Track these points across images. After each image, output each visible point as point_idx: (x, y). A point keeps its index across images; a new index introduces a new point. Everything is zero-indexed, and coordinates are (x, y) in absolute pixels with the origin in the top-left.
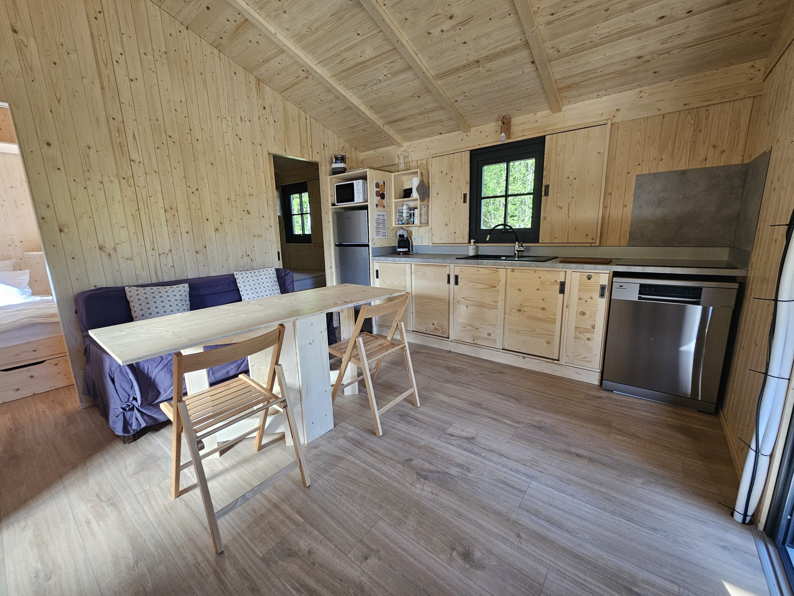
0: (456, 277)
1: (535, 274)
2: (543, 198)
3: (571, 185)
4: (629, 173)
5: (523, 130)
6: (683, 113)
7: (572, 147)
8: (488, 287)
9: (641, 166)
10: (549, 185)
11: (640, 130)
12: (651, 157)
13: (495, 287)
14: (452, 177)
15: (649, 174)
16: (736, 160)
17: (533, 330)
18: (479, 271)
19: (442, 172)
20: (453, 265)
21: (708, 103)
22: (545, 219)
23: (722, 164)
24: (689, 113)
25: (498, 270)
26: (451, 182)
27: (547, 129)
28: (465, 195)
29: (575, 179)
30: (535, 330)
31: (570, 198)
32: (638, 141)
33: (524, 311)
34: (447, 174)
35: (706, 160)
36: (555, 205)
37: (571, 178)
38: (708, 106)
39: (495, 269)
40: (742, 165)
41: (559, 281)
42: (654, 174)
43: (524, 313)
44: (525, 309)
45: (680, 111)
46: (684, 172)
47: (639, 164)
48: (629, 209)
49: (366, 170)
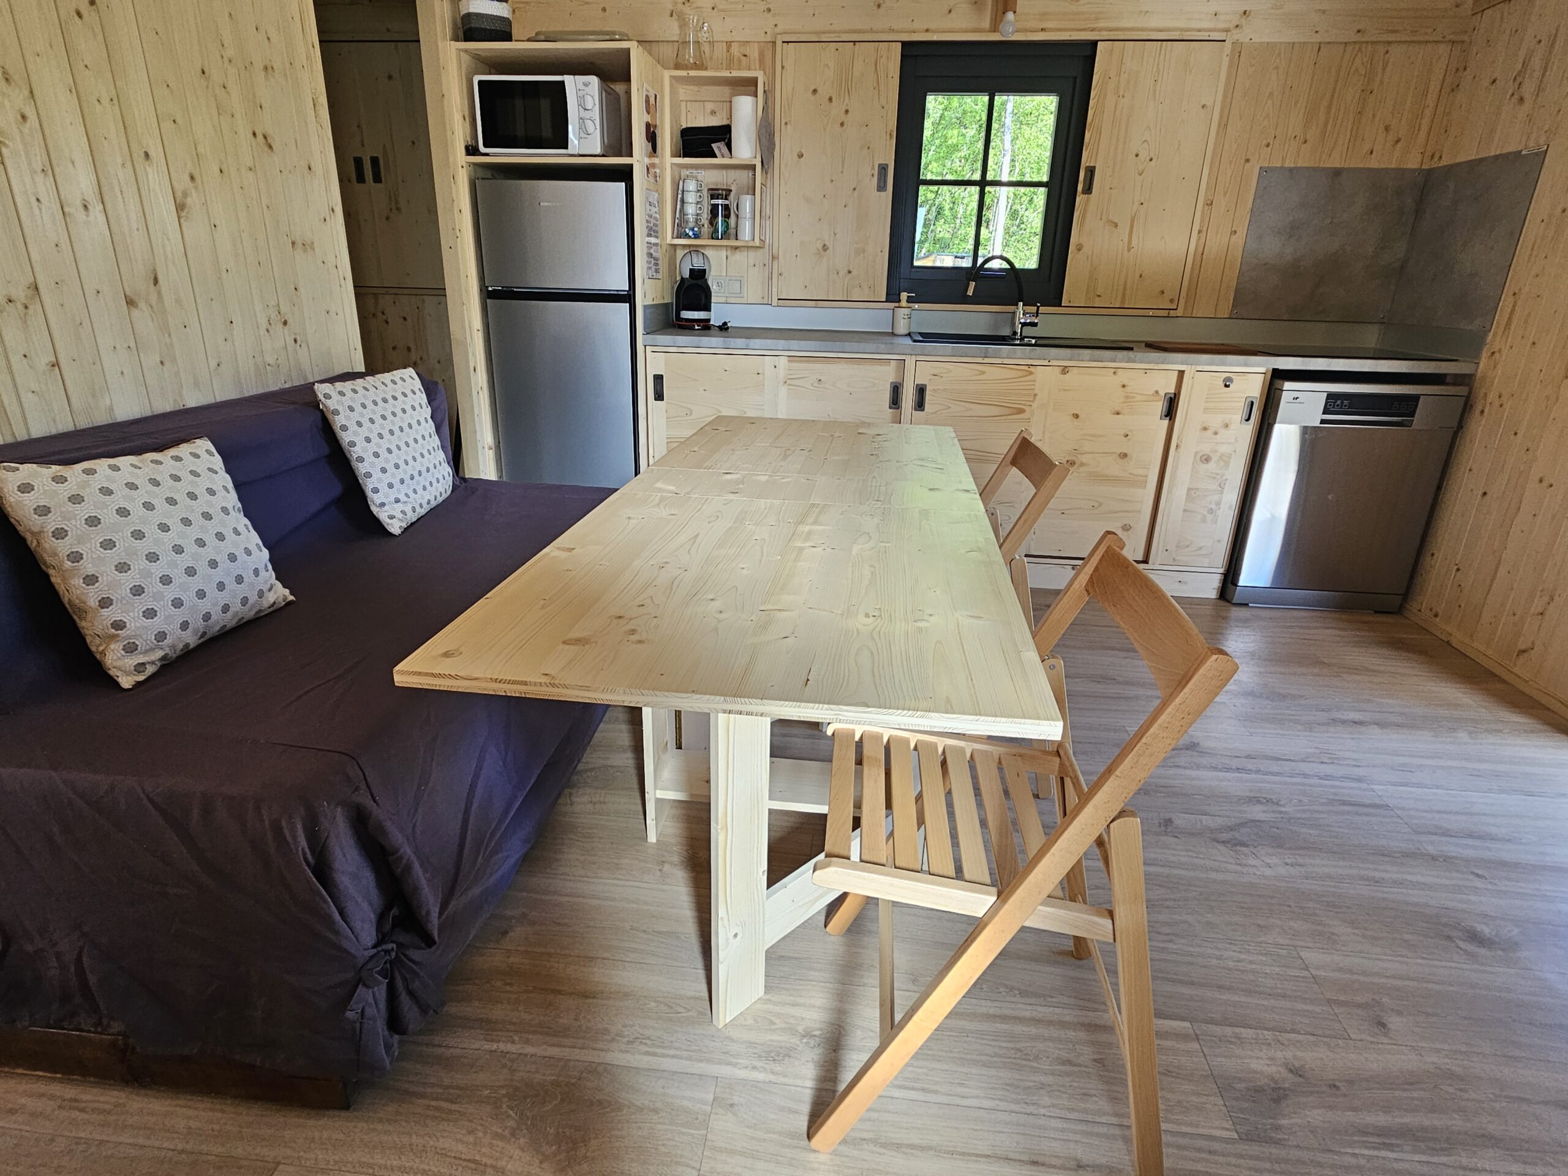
0: (921, 391)
1: (1115, 377)
2: (1080, 199)
3: (1140, 174)
4: (1247, 160)
5: (1045, 14)
6: (1350, 48)
7: (1153, 82)
8: (1006, 411)
9: (1269, 148)
10: (1094, 167)
11: (1277, 68)
12: (1289, 135)
13: (1021, 411)
14: (847, 112)
15: (1282, 168)
16: (1413, 162)
17: (1096, 505)
18: (983, 373)
19: (815, 91)
20: (914, 358)
21: (1392, 37)
22: (1079, 250)
23: (1393, 166)
24: (1360, 50)
25: (1032, 369)
26: (842, 124)
27: (1102, 24)
28: (883, 169)
29: (1151, 160)
30: (1100, 504)
31: (1137, 204)
32: (1271, 94)
33: (1082, 464)
34: (830, 99)
35: (1371, 153)
36: (1104, 217)
37: (1143, 155)
38: (1389, 43)
39: (1026, 368)
40: (1420, 171)
41: (1162, 393)
42: (1291, 170)
43: (1082, 469)
44: (1084, 459)
45: (1346, 43)
46: (1337, 172)
47: (1268, 145)
48: (1239, 240)
49: (624, 45)
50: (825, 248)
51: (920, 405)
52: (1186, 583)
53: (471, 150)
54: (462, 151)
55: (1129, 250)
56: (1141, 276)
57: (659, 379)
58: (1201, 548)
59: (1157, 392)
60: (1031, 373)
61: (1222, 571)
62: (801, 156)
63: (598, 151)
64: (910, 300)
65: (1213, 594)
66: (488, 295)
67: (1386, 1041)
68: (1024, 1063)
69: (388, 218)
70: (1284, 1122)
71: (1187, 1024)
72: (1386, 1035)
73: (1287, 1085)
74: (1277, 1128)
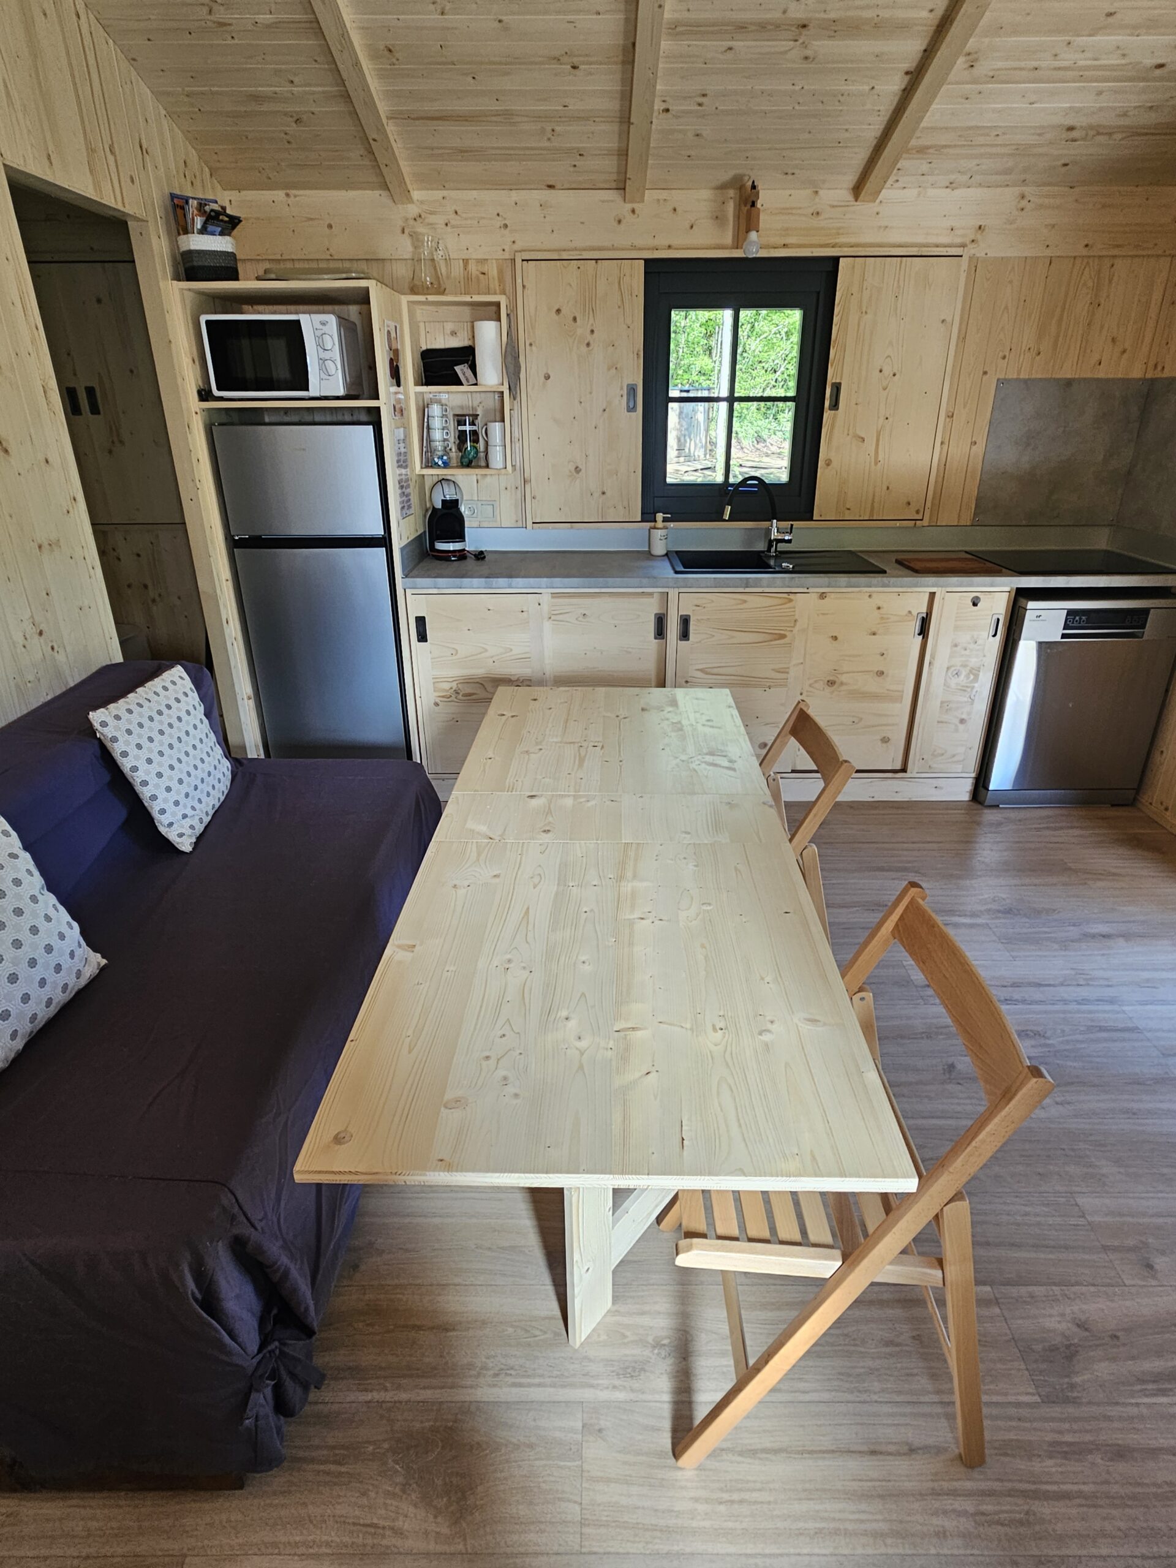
0: (685, 621)
1: (870, 600)
2: (827, 415)
3: (885, 389)
4: (985, 373)
5: (787, 229)
6: (1078, 261)
7: (894, 297)
8: (768, 637)
9: (1006, 360)
10: (840, 384)
11: (1011, 282)
12: (1023, 348)
13: (783, 636)
14: (592, 331)
15: (1017, 379)
16: (1137, 373)
17: (856, 720)
18: (745, 601)
19: (558, 311)
20: (677, 591)
21: (1116, 252)
22: (828, 465)
23: (1120, 376)
24: (1088, 263)
25: (792, 596)
26: (588, 345)
27: (842, 240)
28: (632, 390)
29: (894, 375)
30: (861, 719)
31: (882, 419)
32: (1006, 308)
33: (842, 684)
34: (575, 319)
35: (1100, 364)
36: (851, 432)
37: (887, 371)
38: (1114, 257)
39: (785, 595)
40: (1144, 380)
41: (915, 613)
42: (1026, 381)
43: (844, 688)
44: (844, 678)
45: (1075, 258)
46: (1069, 383)
47: (1004, 357)
48: (979, 449)
49: (363, 283)
50: (577, 470)
51: (685, 635)
52: (941, 788)
53: (205, 395)
54: (193, 396)
55: (876, 464)
56: (888, 488)
57: (421, 621)
58: (954, 756)
59: (910, 612)
60: (791, 600)
61: (973, 775)
62: (547, 377)
63: (341, 392)
64: (665, 520)
65: (965, 796)
66: (234, 544)
67: (1154, 1283)
68: (853, 1348)
69: (110, 452)
70: (1077, 1379)
71: (988, 1288)
72: (1154, 1277)
73: (1076, 1341)
74: (1072, 1386)
